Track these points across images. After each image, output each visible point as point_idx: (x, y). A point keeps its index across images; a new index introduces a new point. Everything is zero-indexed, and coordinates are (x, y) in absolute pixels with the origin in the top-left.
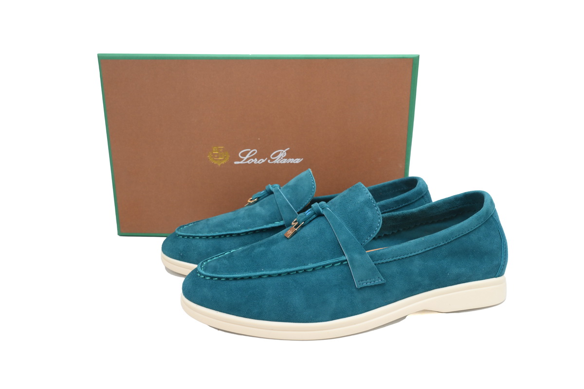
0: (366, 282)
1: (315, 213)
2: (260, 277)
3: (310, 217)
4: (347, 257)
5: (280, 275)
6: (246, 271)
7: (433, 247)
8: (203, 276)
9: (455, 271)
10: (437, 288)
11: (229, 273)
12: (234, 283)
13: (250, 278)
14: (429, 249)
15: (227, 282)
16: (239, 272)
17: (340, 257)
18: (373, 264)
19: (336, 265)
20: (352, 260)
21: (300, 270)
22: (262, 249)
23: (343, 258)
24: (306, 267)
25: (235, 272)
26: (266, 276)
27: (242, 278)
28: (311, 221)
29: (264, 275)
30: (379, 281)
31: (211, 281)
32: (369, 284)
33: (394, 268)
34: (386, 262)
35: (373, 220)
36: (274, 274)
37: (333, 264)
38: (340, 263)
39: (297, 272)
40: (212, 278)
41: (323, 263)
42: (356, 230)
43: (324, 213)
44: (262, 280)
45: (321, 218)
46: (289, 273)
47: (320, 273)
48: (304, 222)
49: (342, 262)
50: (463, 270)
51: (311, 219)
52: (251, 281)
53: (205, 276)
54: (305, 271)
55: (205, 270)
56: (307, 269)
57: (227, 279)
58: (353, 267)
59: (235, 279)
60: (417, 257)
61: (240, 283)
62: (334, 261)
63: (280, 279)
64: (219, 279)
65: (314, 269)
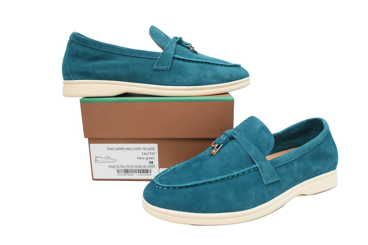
0: (270, 180)
1: (229, 138)
2: (204, 183)
3: (226, 140)
4: (257, 165)
5: (216, 181)
6: (192, 181)
7: (303, 154)
8: (160, 187)
9: (315, 168)
10: (306, 180)
11: (181, 183)
12: (186, 190)
13: (197, 185)
14: (301, 156)
15: (181, 189)
16: (187, 182)
17: (252, 165)
18: (273, 168)
19: (251, 171)
20: (261, 166)
21: (230, 176)
22: (197, 164)
23: (254, 166)
24: (233, 174)
25: (184, 182)
26: (208, 183)
27: (191, 186)
28: (226, 143)
29: (207, 182)
30: (276, 179)
31: (168, 190)
32: (272, 182)
33: (284, 170)
34: (279, 166)
35: (268, 140)
36: (213, 181)
37: (249, 171)
38: (253, 170)
39: (228, 178)
40: (168, 188)
41: (243, 171)
42: (259, 147)
43: (235, 137)
44: (205, 185)
45: (234, 140)
46: (222, 179)
47: (242, 177)
48: (223, 144)
49: (254, 169)
50: (319, 167)
51: (226, 142)
52: (198, 187)
53: (162, 187)
54: (233, 177)
55: (160, 182)
56: (234, 175)
57: (180, 187)
58: (262, 171)
59: (186, 187)
60: (295, 161)
61: (190, 189)
62: (250, 168)
63: (217, 184)
64: (174, 188)
65: (238, 175)
